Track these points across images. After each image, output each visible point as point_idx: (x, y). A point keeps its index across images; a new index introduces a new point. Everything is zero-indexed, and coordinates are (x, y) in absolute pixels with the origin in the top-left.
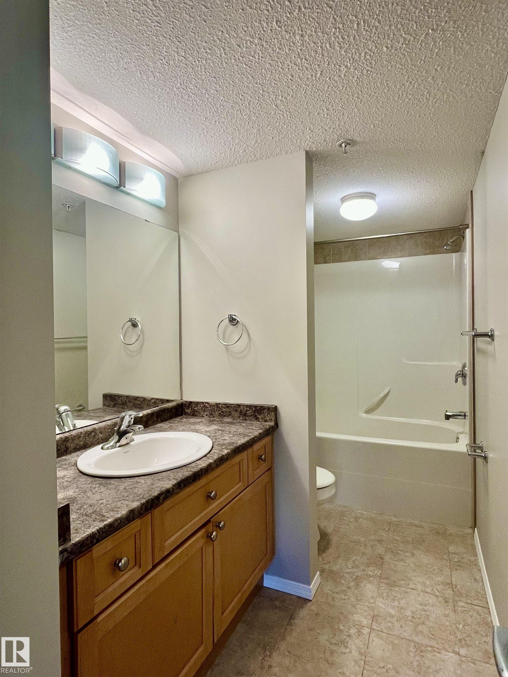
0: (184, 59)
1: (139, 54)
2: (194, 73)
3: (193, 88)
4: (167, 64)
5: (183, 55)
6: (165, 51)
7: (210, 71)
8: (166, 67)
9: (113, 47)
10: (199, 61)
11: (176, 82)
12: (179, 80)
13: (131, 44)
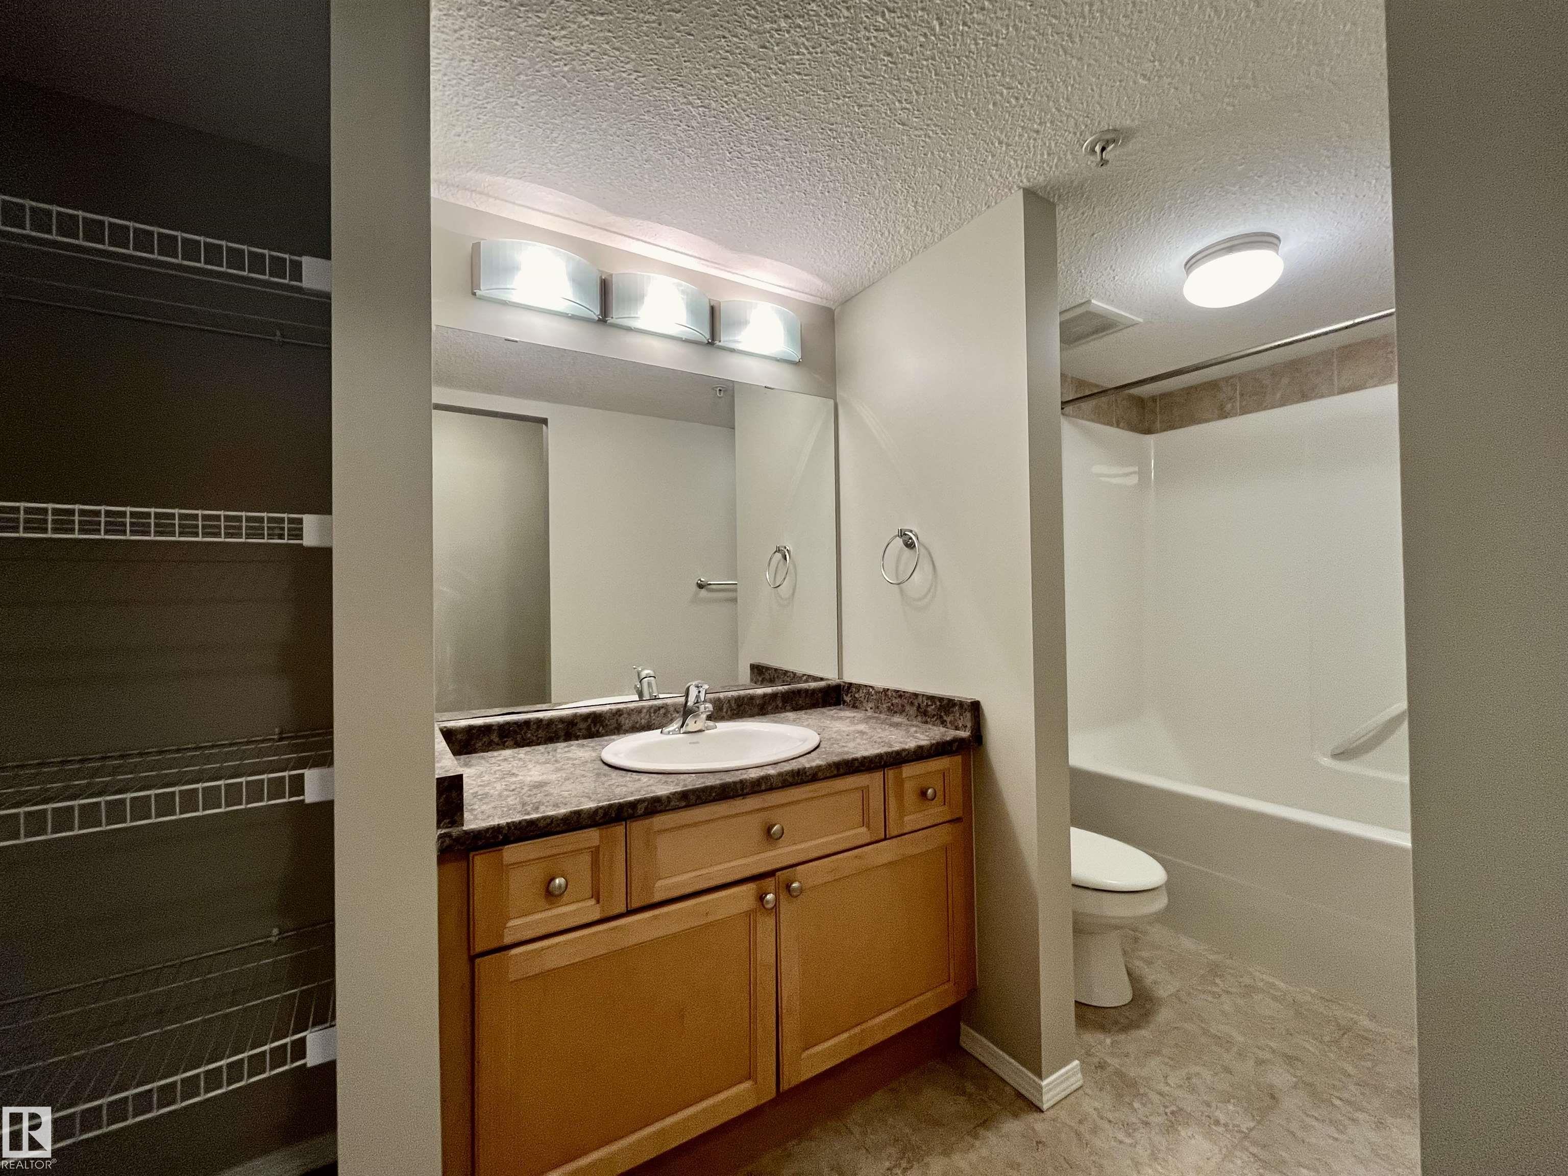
0: (707, 110)
1: (647, 130)
2: (735, 127)
3: (749, 150)
4: (690, 129)
5: (700, 104)
6: (675, 110)
7: (754, 111)
8: (692, 133)
9: (611, 136)
10: (726, 102)
11: (721, 151)
12: (723, 146)
13: (629, 121)
